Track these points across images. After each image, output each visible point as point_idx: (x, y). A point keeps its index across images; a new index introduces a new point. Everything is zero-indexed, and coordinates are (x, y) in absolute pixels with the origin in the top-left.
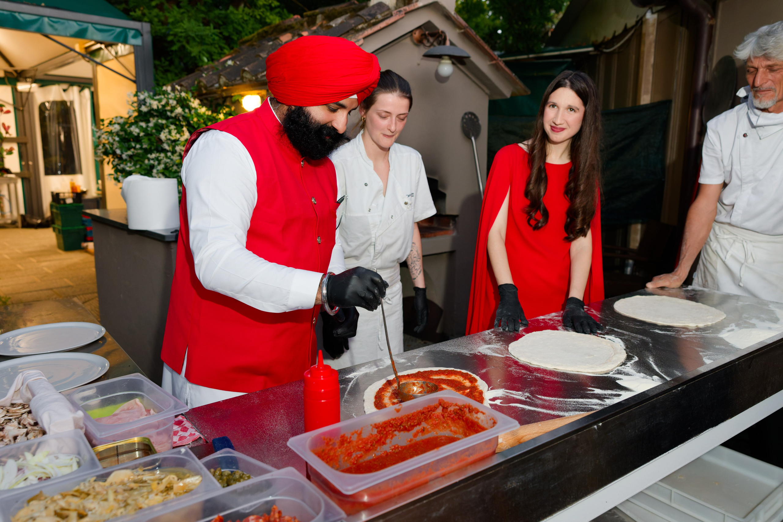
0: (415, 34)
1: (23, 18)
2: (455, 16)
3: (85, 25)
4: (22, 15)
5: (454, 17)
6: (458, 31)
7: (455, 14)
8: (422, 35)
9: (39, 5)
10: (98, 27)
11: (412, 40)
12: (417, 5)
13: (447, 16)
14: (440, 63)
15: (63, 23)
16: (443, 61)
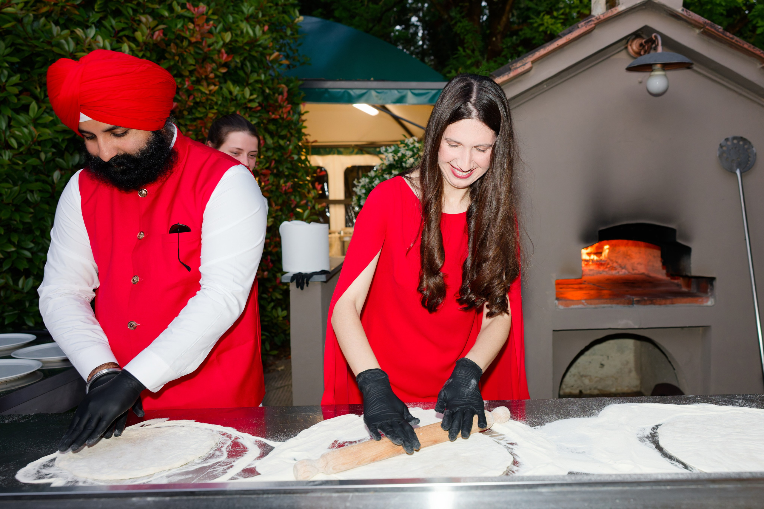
0: (631, 45)
1: (354, 93)
2: (685, 13)
3: (404, 92)
4: (354, 91)
5: (682, 14)
6: (697, 31)
7: (683, 10)
8: (641, 45)
9: (369, 80)
10: (414, 91)
11: (629, 54)
12: (616, 10)
13: (674, 15)
14: (650, 76)
15: (386, 93)
16: (653, 73)
